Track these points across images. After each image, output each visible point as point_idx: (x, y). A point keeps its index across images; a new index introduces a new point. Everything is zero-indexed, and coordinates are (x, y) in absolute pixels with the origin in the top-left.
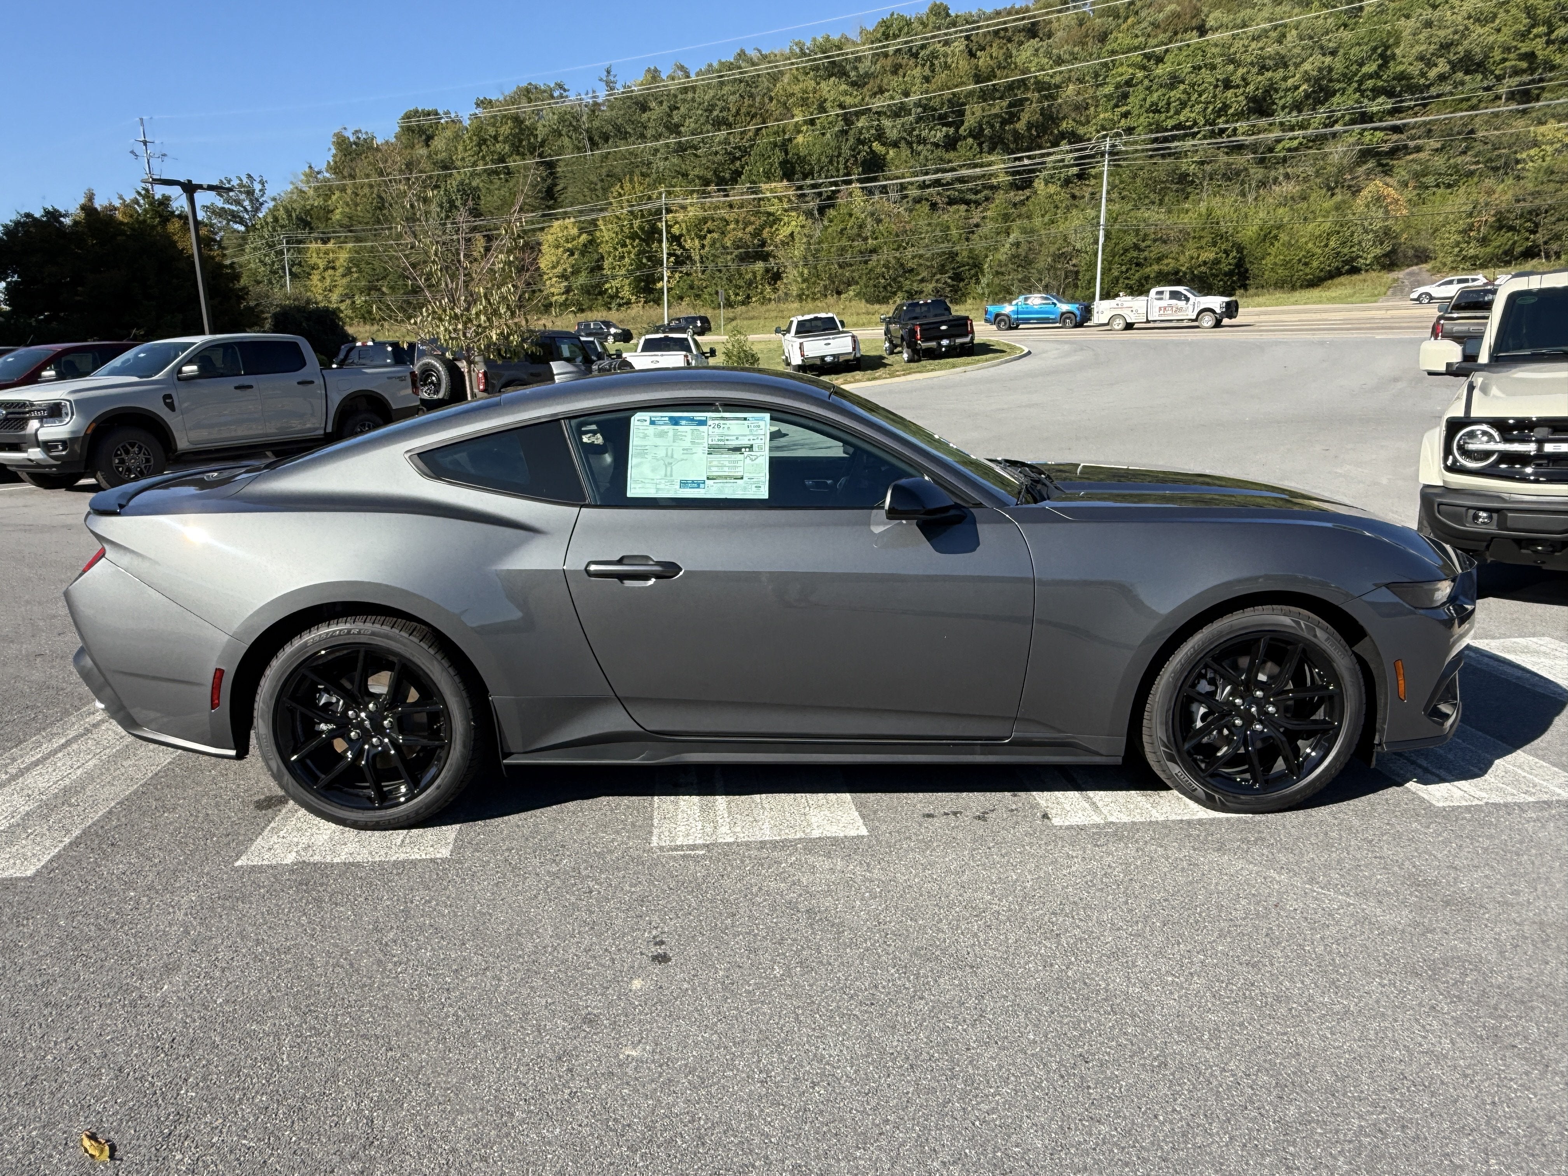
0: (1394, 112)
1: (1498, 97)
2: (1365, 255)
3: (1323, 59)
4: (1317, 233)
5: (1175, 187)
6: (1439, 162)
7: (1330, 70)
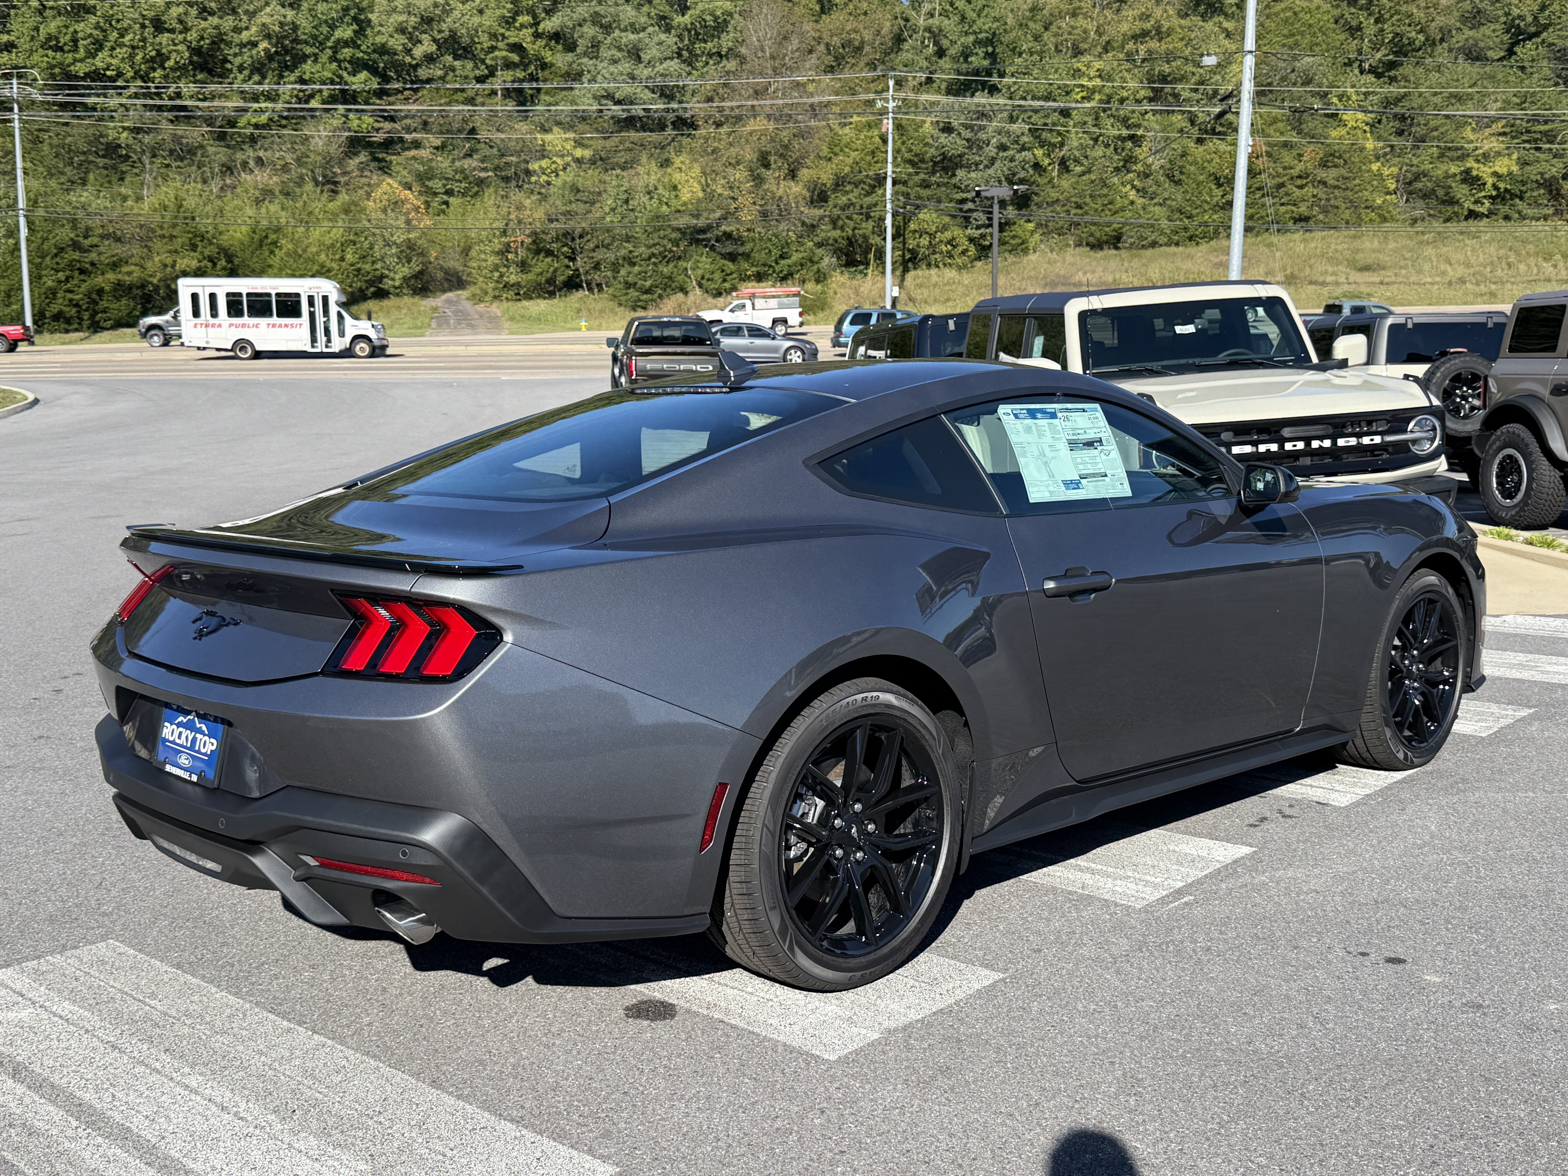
0: (381, 93)
1: (494, 93)
2: (392, 274)
3: (283, 11)
4: (328, 242)
5: (101, 162)
6: (443, 163)
7: (295, 27)
